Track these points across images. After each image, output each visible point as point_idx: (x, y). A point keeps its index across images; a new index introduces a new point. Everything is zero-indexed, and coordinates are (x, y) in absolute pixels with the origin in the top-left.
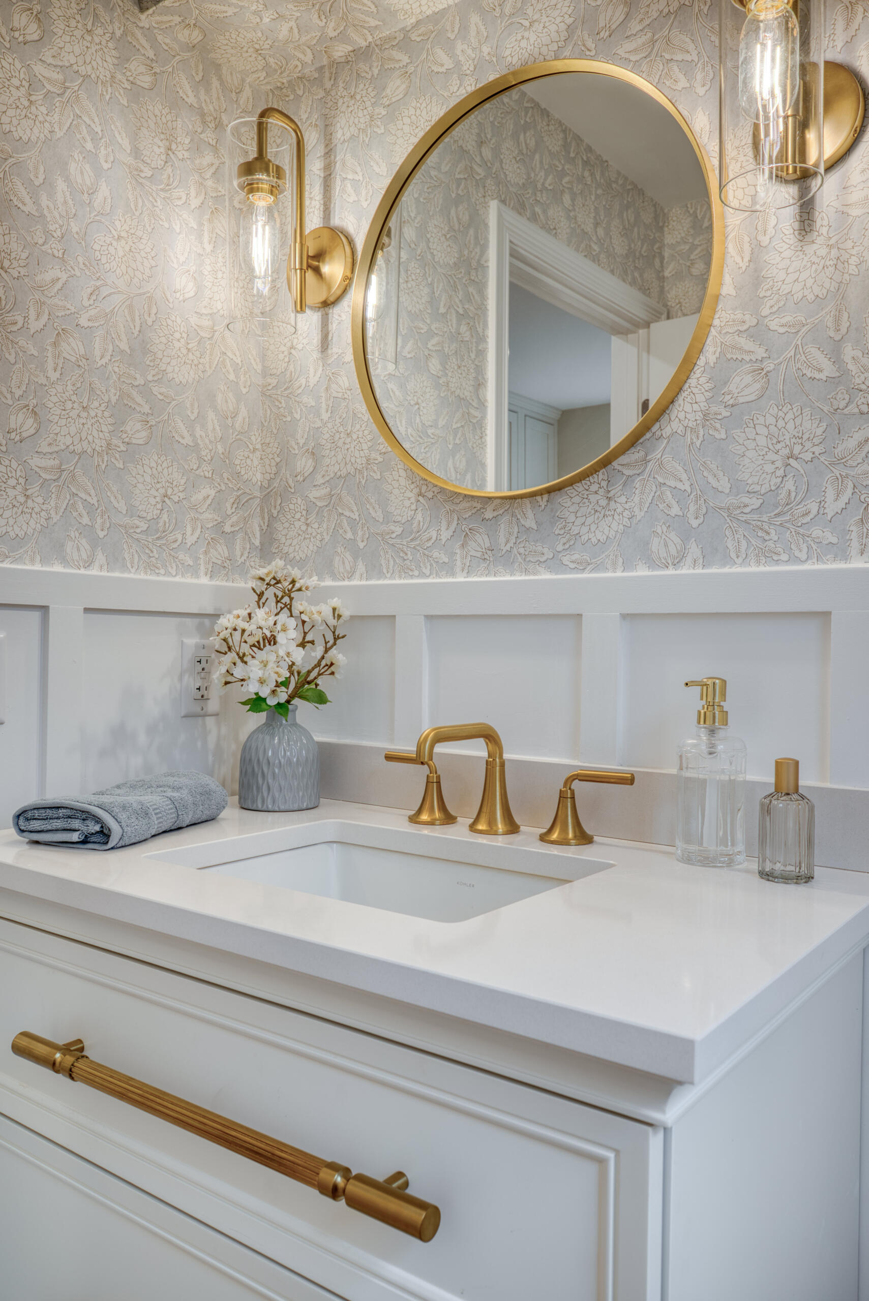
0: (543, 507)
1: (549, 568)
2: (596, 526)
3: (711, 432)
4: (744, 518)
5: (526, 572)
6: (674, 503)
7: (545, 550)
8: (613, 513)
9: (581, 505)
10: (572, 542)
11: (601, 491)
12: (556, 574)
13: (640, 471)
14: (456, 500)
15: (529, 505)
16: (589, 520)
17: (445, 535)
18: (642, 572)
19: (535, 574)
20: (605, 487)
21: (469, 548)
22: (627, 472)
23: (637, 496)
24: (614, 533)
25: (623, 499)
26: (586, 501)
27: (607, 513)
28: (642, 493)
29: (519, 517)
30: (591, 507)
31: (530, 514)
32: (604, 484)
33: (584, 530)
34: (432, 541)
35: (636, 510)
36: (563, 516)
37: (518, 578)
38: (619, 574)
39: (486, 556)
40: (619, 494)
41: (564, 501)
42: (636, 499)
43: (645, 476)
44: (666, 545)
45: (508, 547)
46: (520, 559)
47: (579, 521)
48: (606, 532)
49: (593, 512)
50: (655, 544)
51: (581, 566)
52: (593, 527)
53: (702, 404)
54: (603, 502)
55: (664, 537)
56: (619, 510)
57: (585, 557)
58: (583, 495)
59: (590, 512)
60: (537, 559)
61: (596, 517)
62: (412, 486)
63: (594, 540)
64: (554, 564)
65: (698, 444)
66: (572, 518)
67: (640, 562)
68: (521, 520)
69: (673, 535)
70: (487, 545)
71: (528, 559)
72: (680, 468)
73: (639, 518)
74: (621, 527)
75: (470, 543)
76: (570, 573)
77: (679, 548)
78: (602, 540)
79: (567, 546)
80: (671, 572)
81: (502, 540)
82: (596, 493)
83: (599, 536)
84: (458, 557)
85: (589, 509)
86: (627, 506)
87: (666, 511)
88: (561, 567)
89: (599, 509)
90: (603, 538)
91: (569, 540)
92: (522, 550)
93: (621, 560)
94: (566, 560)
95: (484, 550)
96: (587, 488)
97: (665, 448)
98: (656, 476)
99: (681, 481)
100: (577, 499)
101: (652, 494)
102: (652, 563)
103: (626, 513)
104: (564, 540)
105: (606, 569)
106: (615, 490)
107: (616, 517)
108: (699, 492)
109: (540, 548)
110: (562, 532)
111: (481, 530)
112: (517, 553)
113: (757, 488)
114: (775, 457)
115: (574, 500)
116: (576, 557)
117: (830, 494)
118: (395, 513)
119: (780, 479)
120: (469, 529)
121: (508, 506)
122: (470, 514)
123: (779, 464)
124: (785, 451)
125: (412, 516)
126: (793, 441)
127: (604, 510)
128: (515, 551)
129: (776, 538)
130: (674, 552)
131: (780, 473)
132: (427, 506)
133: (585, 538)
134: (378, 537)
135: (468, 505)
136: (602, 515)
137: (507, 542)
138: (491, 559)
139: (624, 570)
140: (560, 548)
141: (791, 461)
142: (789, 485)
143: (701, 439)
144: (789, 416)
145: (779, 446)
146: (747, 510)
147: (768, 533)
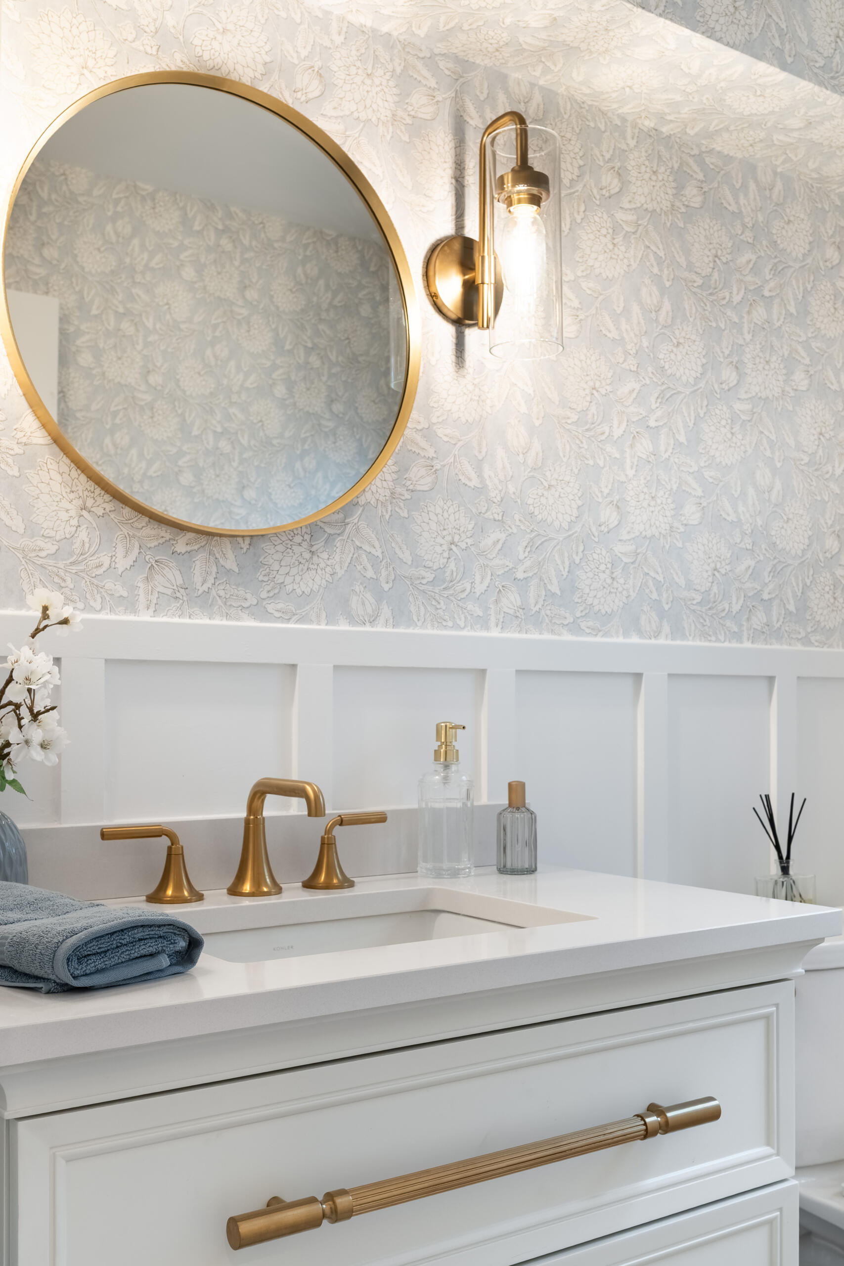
0: (245, 550)
1: (253, 615)
2: (300, 577)
3: (397, 509)
4: (422, 588)
5: (228, 616)
6: (369, 566)
7: (249, 596)
8: (316, 567)
9: (285, 554)
10: (276, 591)
11: (305, 544)
12: (261, 621)
13: (340, 531)
14: (136, 524)
15: (229, 545)
16: (294, 571)
17: (122, 564)
18: (343, 626)
19: (238, 619)
20: (308, 540)
21: (156, 583)
22: (329, 530)
23: (337, 555)
24: (317, 587)
25: (325, 555)
26: (290, 551)
27: (311, 566)
28: (341, 553)
29: (217, 555)
30: (295, 557)
31: (230, 554)
32: (307, 537)
33: (289, 580)
34: (104, 568)
35: (337, 567)
36: (266, 563)
37: (217, 622)
38: (323, 627)
39: (178, 595)
40: (321, 550)
41: (268, 547)
42: (337, 558)
43: (345, 537)
44: (363, 604)
45: (205, 588)
46: (220, 602)
47: (283, 570)
48: (310, 584)
49: (297, 563)
50: (354, 601)
51: (287, 616)
52: (298, 578)
53: (390, 483)
54: (307, 555)
55: (361, 596)
56: (322, 565)
57: (290, 607)
58: (287, 544)
59: (294, 563)
60: (239, 604)
61: (300, 569)
62: (72, 496)
63: (299, 592)
64: (259, 611)
65: (387, 517)
66: (276, 566)
67: (341, 617)
68: (221, 561)
69: (369, 596)
70: (180, 581)
71: (229, 604)
72: (373, 536)
73: (339, 575)
74: (324, 581)
75: (156, 576)
76: (275, 622)
77: (374, 607)
78: (306, 592)
79: (271, 594)
80: (368, 628)
81: (198, 579)
82: (300, 544)
83: (303, 587)
84: (141, 592)
85: (293, 561)
86: (329, 562)
87: (362, 573)
88: (265, 615)
89: (303, 561)
90: (307, 590)
91: (273, 588)
92: (222, 593)
93: (324, 614)
94: (270, 608)
95: (175, 587)
96: (291, 538)
97: (361, 514)
98: (354, 539)
99: (375, 548)
100: (280, 548)
101: (351, 555)
102: (352, 620)
103: (328, 569)
104: (269, 588)
105: (311, 622)
106: (318, 545)
107: (319, 571)
108: (389, 560)
109: (242, 593)
110: (266, 579)
111: (171, 564)
112: (215, 595)
113: (431, 564)
114: (443, 542)
115: (278, 548)
116: (281, 606)
117: (478, 578)
118: (45, 526)
119: (446, 560)
120: (156, 561)
121: (205, 542)
122: (156, 543)
123: (445, 547)
124: (449, 538)
125: (73, 533)
126: (454, 531)
127: (307, 563)
128: (213, 592)
129: (444, 608)
130: (370, 611)
131: (446, 555)
132: (95, 525)
133: (289, 588)
134: (16, 553)
135: (153, 532)
136: (305, 568)
137: (204, 582)
138: (185, 599)
139: (327, 624)
140: (264, 595)
141: (453, 547)
142: (452, 566)
143: (389, 513)
144: (451, 510)
145: (445, 533)
146: (424, 582)
147: (439, 603)
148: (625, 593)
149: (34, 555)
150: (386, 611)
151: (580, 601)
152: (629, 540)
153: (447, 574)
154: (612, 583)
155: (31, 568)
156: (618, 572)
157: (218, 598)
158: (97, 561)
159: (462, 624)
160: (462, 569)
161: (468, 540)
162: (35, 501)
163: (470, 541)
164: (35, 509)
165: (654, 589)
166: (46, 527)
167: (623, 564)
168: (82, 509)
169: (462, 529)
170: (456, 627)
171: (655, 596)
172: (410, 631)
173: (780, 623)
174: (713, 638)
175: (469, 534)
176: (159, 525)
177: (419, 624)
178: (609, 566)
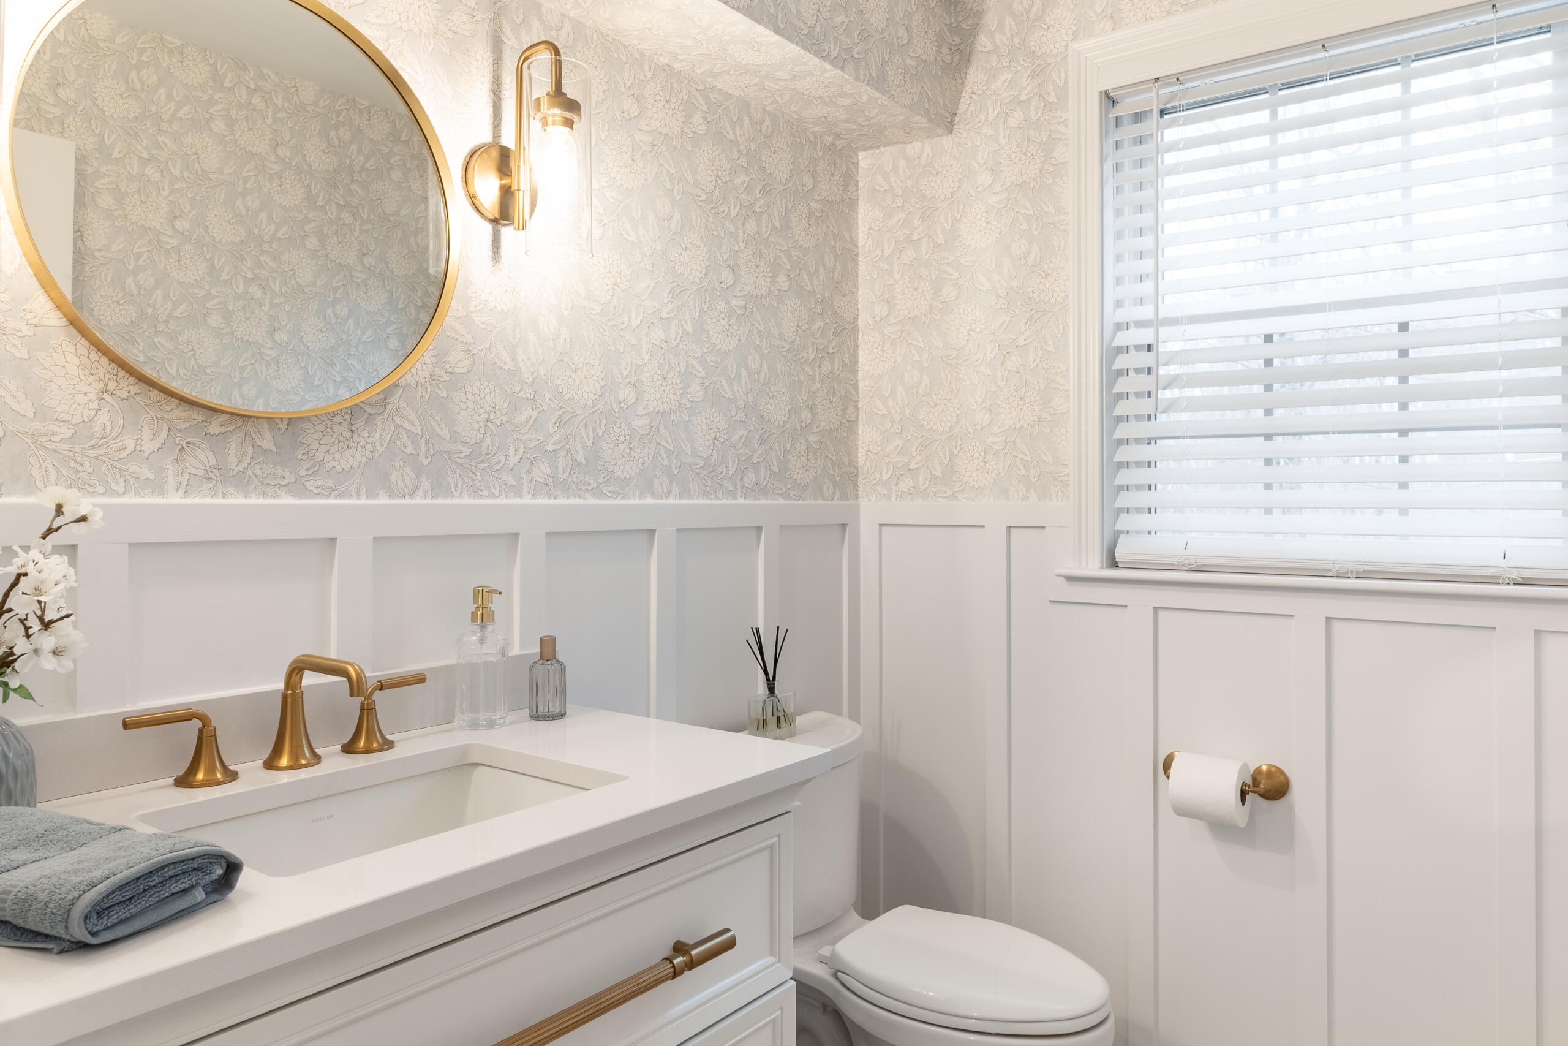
0: (283, 430)
1: (291, 492)
2: (340, 455)
3: (436, 390)
4: (460, 461)
5: (264, 494)
6: (409, 443)
7: (287, 474)
8: (356, 445)
9: (324, 433)
10: (316, 469)
11: (345, 424)
12: (300, 498)
13: (381, 411)
14: (165, 407)
15: (266, 426)
16: (333, 449)
17: (149, 446)
18: (383, 500)
19: (275, 498)
20: (349, 420)
21: (187, 465)
22: (369, 410)
23: (378, 433)
24: (358, 464)
25: (365, 434)
26: (330, 431)
27: (351, 444)
28: (383, 431)
29: (254, 436)
30: (334, 436)
31: (268, 435)
32: (347, 418)
33: (328, 458)
34: (128, 451)
35: (378, 445)
36: (305, 442)
37: (254, 500)
38: (363, 501)
39: (211, 475)
40: (362, 428)
41: (307, 429)
42: (378, 436)
43: (385, 416)
44: (403, 478)
45: (241, 468)
46: (256, 482)
47: (323, 449)
48: (350, 462)
49: (337, 442)
50: (394, 477)
51: (327, 492)
52: (338, 456)
53: (429, 366)
54: (347, 434)
55: (401, 471)
56: (362, 443)
57: (329, 484)
58: (327, 424)
59: (334, 442)
60: (277, 482)
61: (340, 447)
62: (91, 379)
63: (339, 469)
64: (297, 488)
65: (427, 397)
66: (315, 445)
67: (381, 491)
68: (257, 441)
69: (408, 470)
70: (213, 462)
71: (266, 482)
72: (413, 415)
73: (380, 452)
74: (364, 458)
75: (187, 458)
76: (314, 499)
77: (413, 481)
78: (346, 469)
79: (311, 472)
80: (407, 501)
81: (233, 459)
82: (340, 424)
83: (343, 464)
84: (170, 473)
85: (333, 439)
86: (369, 440)
87: (402, 449)
88: (305, 492)
89: (343, 440)
90: (347, 467)
91: (313, 466)
92: (258, 472)
93: (364, 488)
94: (309, 485)
95: (208, 468)
96: (331, 419)
97: (401, 395)
98: (394, 418)
99: (414, 426)
100: (320, 428)
101: (392, 433)
102: (392, 494)
103: (369, 447)
104: (308, 466)
105: (350, 496)
106: (359, 425)
107: (359, 449)
108: (428, 437)
109: (280, 471)
110: (305, 457)
111: (203, 446)
112: (252, 474)
113: (468, 440)
114: (479, 419)
115: (318, 427)
116: (320, 483)
117: (512, 451)
118: (59, 409)
119: (482, 436)
120: (187, 443)
121: (240, 424)
122: (187, 425)
123: (481, 424)
124: (485, 416)
125: (92, 416)
126: (490, 409)
127: (347, 442)
128: (250, 472)
129: (480, 479)
130: (409, 484)
131: (482, 431)
132: (117, 408)
133: (329, 465)
134: (24, 438)
135: (184, 415)
136: (346, 446)
137: (240, 461)
138: (218, 479)
139: (367, 498)
140: (303, 473)
141: (489, 424)
142: (488, 440)
143: (429, 394)
144: (487, 390)
145: (481, 411)
146: (462, 456)
147: (475, 475)
148: (641, 460)
149: (45, 439)
150: (425, 484)
151: (602, 469)
152: (645, 415)
153: (483, 448)
154: (630, 452)
155: (42, 453)
156: (635, 443)
157: (254, 477)
158: (121, 443)
159: (497, 494)
160: (497, 444)
161: (503, 417)
162: (48, 384)
163: (504, 419)
164: (47, 392)
165: (665, 456)
166: (60, 411)
167: (639, 436)
168: (103, 392)
169: (497, 407)
170: (492, 495)
171: (666, 462)
172: (449, 501)
173: (766, 482)
174: (714, 497)
175: (504, 412)
176: (190, 407)
177: (457, 494)
178: (628, 437)
